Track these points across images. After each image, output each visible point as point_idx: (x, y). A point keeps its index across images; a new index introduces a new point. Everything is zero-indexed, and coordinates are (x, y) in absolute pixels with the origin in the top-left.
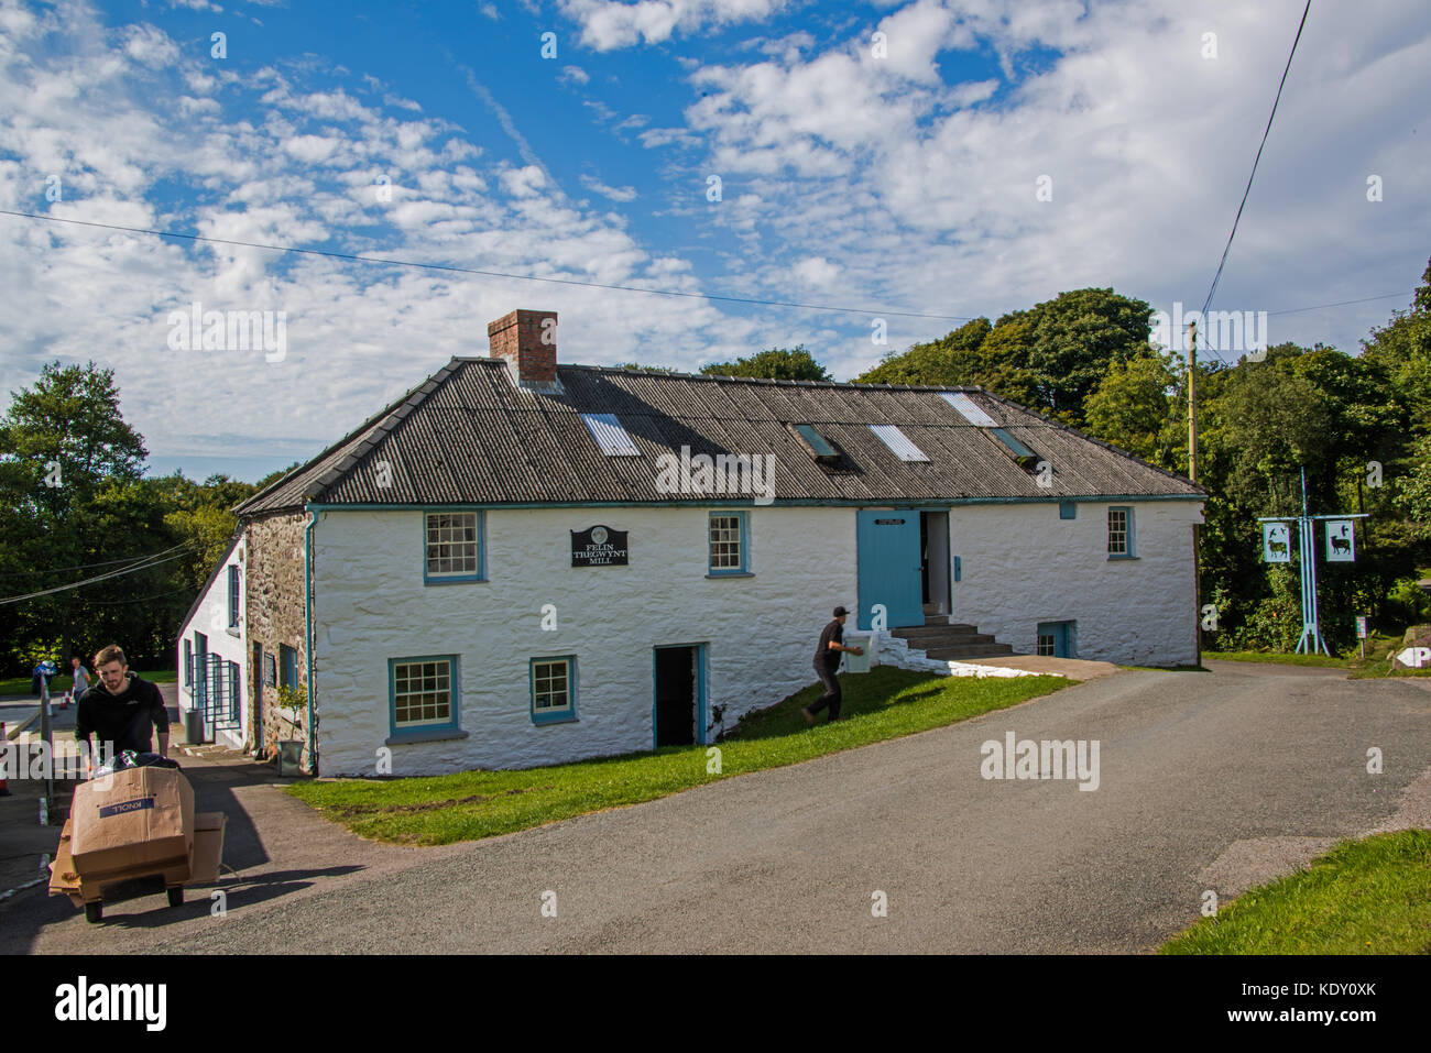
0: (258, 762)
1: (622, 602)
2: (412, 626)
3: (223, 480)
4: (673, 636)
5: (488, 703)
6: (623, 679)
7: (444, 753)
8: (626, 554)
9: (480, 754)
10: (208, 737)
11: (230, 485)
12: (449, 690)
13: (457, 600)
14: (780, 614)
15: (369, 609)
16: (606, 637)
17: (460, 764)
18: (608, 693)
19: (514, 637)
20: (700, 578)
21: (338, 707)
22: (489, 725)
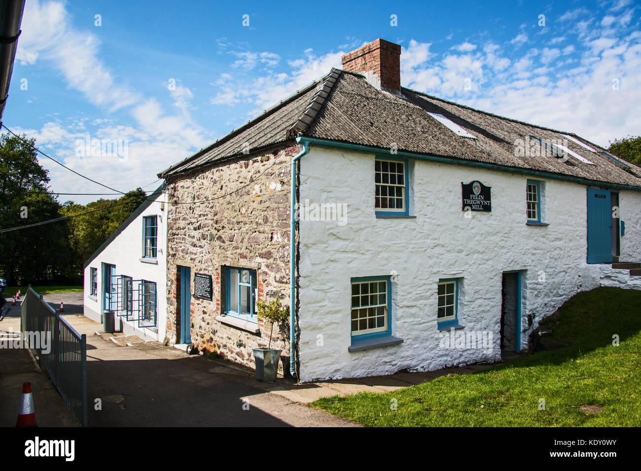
0: (192, 356)
1: (488, 239)
2: (368, 251)
3: (72, 203)
4: (512, 265)
5: (414, 315)
6: (488, 296)
7: (386, 357)
8: (490, 204)
9: (408, 357)
10: (117, 328)
11: (75, 206)
12: (386, 305)
13: (396, 231)
14: (557, 252)
15: (338, 235)
16: (480, 264)
17: (396, 365)
18: (479, 306)
19: (431, 262)
20: (523, 224)
21: (315, 321)
22: (414, 333)
